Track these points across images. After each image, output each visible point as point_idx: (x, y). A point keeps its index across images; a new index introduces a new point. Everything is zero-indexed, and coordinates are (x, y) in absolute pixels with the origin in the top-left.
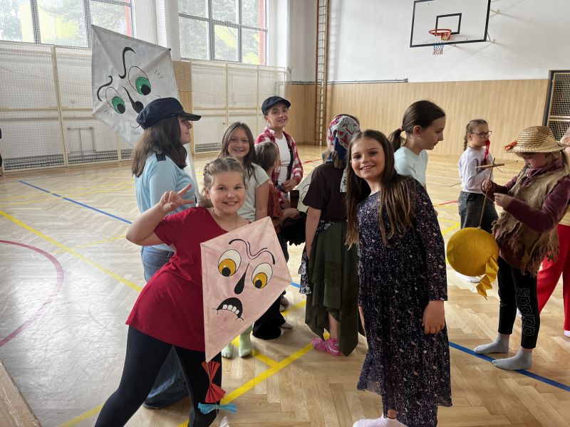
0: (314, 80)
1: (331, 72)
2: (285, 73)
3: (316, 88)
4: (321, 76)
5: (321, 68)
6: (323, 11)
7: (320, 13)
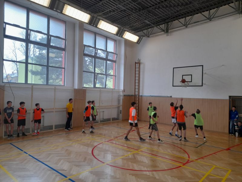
0: (134, 94)
1: (141, 91)
2: (122, 92)
4: (137, 93)
5: (137, 90)
6: (137, 69)
7: (136, 70)
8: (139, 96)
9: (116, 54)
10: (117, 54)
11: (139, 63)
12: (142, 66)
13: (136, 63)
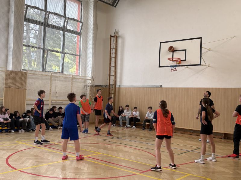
0: (108, 85)
1: (118, 80)
2: (90, 80)
3: (110, 89)
4: (112, 83)
5: (112, 78)
6: (113, 46)
7: (112, 48)
8: (115, 86)
9: (80, 22)
10: (82, 23)
11: (116, 37)
12: (120, 41)
13: (111, 36)
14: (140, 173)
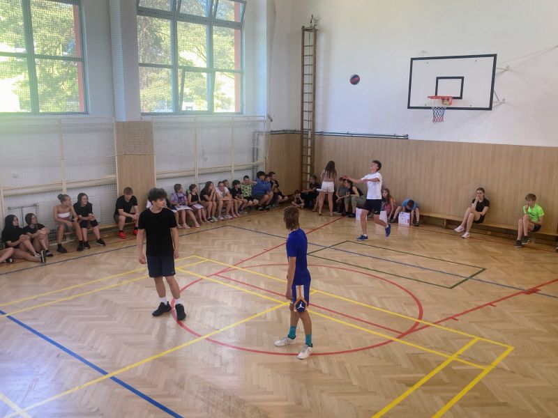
0: (299, 129)
1: (319, 119)
3: (302, 138)
4: (307, 126)
5: (307, 116)
8: (314, 133)
14: (399, 338)
